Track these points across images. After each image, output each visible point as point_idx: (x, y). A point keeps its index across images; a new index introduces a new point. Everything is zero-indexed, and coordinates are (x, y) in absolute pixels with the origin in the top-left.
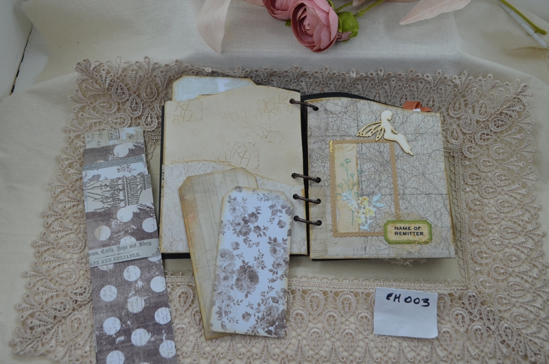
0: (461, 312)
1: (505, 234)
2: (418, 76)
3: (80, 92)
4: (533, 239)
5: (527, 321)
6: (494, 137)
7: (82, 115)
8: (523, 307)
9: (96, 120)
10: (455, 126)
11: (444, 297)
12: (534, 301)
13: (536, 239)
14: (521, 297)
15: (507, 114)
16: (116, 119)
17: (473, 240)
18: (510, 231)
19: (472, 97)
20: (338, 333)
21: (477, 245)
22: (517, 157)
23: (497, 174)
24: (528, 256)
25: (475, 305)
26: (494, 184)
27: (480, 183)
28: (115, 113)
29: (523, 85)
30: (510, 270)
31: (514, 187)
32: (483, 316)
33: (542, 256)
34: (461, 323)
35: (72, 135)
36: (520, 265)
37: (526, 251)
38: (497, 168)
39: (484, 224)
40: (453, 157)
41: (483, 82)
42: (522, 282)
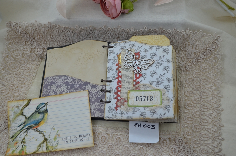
0: (174, 147)
1: (202, 109)
2: (164, 30)
3: (8, 36)
4: (216, 112)
5: (208, 153)
6: (202, 61)
7: (10, 46)
8: (207, 146)
9: (16, 49)
10: (183, 55)
11: (166, 139)
12: (213, 143)
13: (218, 112)
14: (206, 141)
15: (209, 50)
16: (25, 48)
17: (186, 111)
18: (205, 107)
19: (192, 41)
20: (113, 153)
21: (187, 114)
22: (213, 71)
23: (202, 79)
24: (213, 120)
25: (182, 144)
26: (200, 84)
27: (193, 83)
28: (24, 46)
29: (218, 35)
30: (203, 127)
31: (210, 86)
32: (185, 149)
33: (220, 121)
34: (174, 153)
35: (5, 55)
36: (208, 125)
37: (212, 118)
38: (202, 76)
39: (192, 103)
40: (181, 70)
41: (197, 34)
42: (208, 133)
